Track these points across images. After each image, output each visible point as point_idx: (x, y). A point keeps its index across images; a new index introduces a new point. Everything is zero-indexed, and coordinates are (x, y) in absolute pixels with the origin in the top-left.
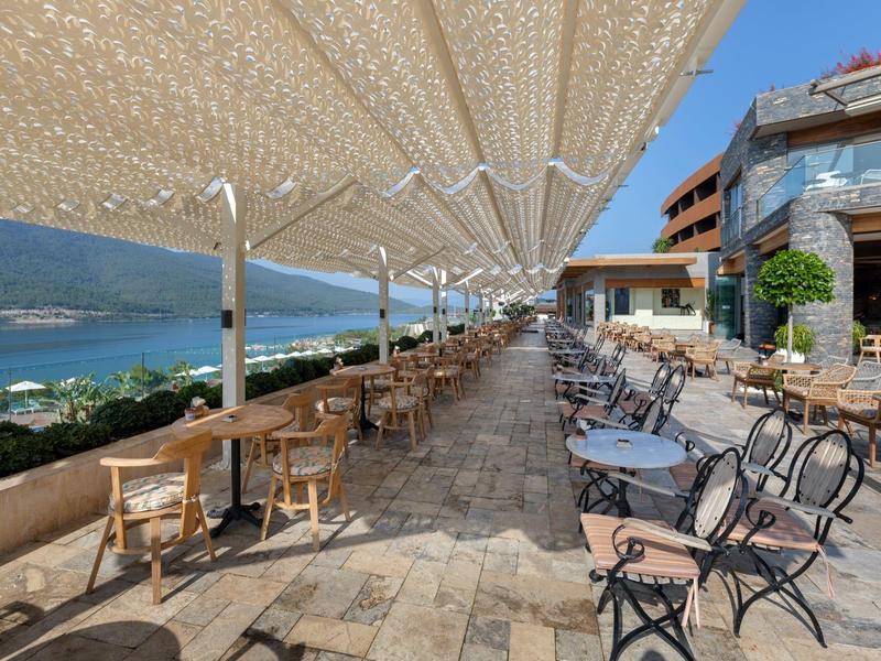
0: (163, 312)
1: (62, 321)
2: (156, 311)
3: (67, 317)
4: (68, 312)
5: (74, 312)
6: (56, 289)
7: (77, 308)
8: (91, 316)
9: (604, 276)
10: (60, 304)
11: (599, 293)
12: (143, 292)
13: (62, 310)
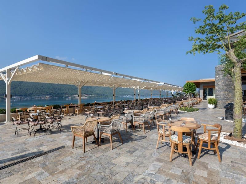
0: (105, 95)
1: (85, 97)
2: (103, 95)
3: (86, 96)
4: (86, 95)
5: (87, 95)
6: (84, 90)
7: (88, 94)
8: (90, 96)
9: (203, 85)
10: (85, 94)
11: (202, 89)
12: (101, 90)
13: (85, 95)
